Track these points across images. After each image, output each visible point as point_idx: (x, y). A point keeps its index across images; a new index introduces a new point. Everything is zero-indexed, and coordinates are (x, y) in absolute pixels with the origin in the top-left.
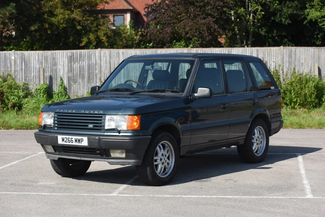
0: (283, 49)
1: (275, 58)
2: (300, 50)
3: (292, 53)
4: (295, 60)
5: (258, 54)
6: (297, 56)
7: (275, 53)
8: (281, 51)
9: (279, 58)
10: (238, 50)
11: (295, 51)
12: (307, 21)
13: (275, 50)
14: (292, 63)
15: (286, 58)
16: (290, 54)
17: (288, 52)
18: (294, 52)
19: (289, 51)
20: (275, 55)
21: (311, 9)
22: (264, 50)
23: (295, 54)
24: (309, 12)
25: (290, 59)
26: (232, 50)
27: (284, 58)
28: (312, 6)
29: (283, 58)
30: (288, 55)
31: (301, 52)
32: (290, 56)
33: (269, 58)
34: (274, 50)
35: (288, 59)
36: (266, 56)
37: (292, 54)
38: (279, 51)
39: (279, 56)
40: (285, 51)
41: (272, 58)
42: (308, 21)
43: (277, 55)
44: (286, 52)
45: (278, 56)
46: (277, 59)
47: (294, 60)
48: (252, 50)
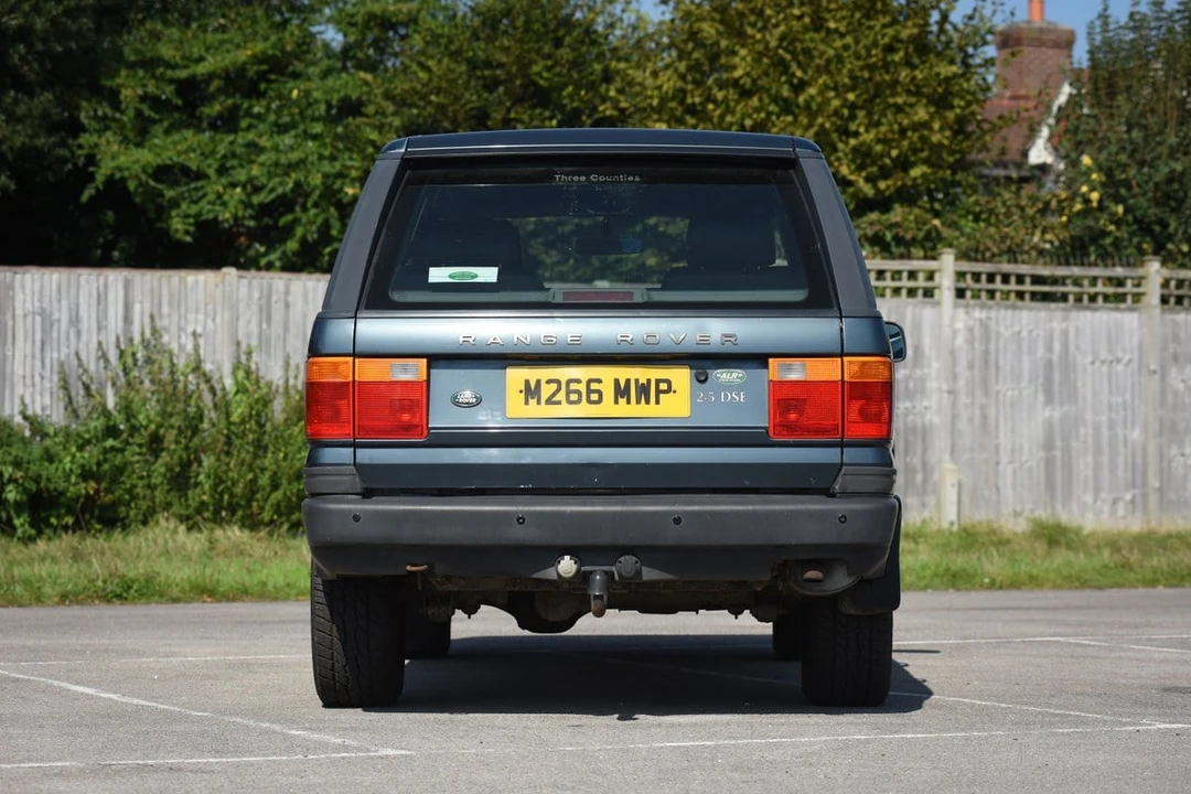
0: (235, 280)
1: (201, 317)
2: (305, 287)
3: (274, 298)
4: (286, 329)
5: (130, 300)
6: (291, 314)
7: (201, 297)
8: (227, 288)
9: (218, 320)
10: (42, 280)
11: (287, 293)
12: (97, 188)
13: (201, 285)
14: (273, 342)
15: (249, 322)
16: (264, 301)
17: (256, 295)
18: (282, 297)
19: (261, 292)
20: (202, 306)
21: (100, 132)
22: (156, 283)
23: (287, 305)
24: (96, 145)
25: (264, 326)
26: (13, 281)
27: (241, 322)
28: (105, 124)
29: (238, 319)
30: (255, 308)
31: (310, 296)
32: (266, 313)
33: (175, 318)
34: (197, 282)
35: (254, 327)
36: (165, 310)
37: (273, 305)
38: (220, 287)
39: (219, 309)
40: (243, 290)
41: (191, 316)
42: (101, 187)
43: (210, 307)
44: (250, 296)
45: (215, 313)
46: (210, 325)
47: (281, 331)
48: (102, 279)
